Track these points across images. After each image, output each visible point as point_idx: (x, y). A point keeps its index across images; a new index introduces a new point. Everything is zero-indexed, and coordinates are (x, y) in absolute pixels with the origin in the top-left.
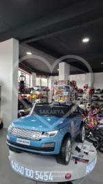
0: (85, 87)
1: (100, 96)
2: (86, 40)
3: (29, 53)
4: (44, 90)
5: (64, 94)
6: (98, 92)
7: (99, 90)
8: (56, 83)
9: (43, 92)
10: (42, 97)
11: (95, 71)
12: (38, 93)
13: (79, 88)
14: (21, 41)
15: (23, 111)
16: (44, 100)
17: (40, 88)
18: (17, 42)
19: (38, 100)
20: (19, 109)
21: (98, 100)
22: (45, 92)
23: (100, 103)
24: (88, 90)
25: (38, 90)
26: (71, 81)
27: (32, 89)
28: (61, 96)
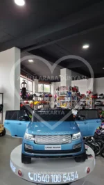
0: (87, 92)
1: (102, 100)
2: (86, 47)
3: (31, 61)
4: (47, 96)
5: (66, 100)
6: (102, 97)
7: (102, 95)
8: (58, 89)
9: (46, 98)
10: (45, 103)
11: (96, 76)
12: (40, 99)
13: (81, 93)
14: (22, 50)
17: (42, 94)
18: (19, 51)
19: (40, 106)
21: (102, 105)
22: (48, 98)
24: (91, 95)
25: (41, 96)
26: (73, 86)
27: (35, 95)
28: (63, 102)
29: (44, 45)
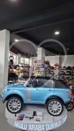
0: (55, 65)
1: (65, 71)
2: (57, 33)
4: (26, 67)
5: (41, 70)
6: (65, 69)
7: (65, 67)
8: (36, 62)
9: (25, 68)
10: (25, 72)
12: (22, 68)
13: (51, 65)
15: (11, 81)
16: (26, 74)
17: (23, 65)
19: (22, 74)
20: (9, 80)
21: (64, 74)
22: (27, 68)
23: (66, 77)
24: (57, 67)
25: (22, 66)
26: (46, 60)
27: (18, 65)
28: (39, 72)
29: (28, 30)
